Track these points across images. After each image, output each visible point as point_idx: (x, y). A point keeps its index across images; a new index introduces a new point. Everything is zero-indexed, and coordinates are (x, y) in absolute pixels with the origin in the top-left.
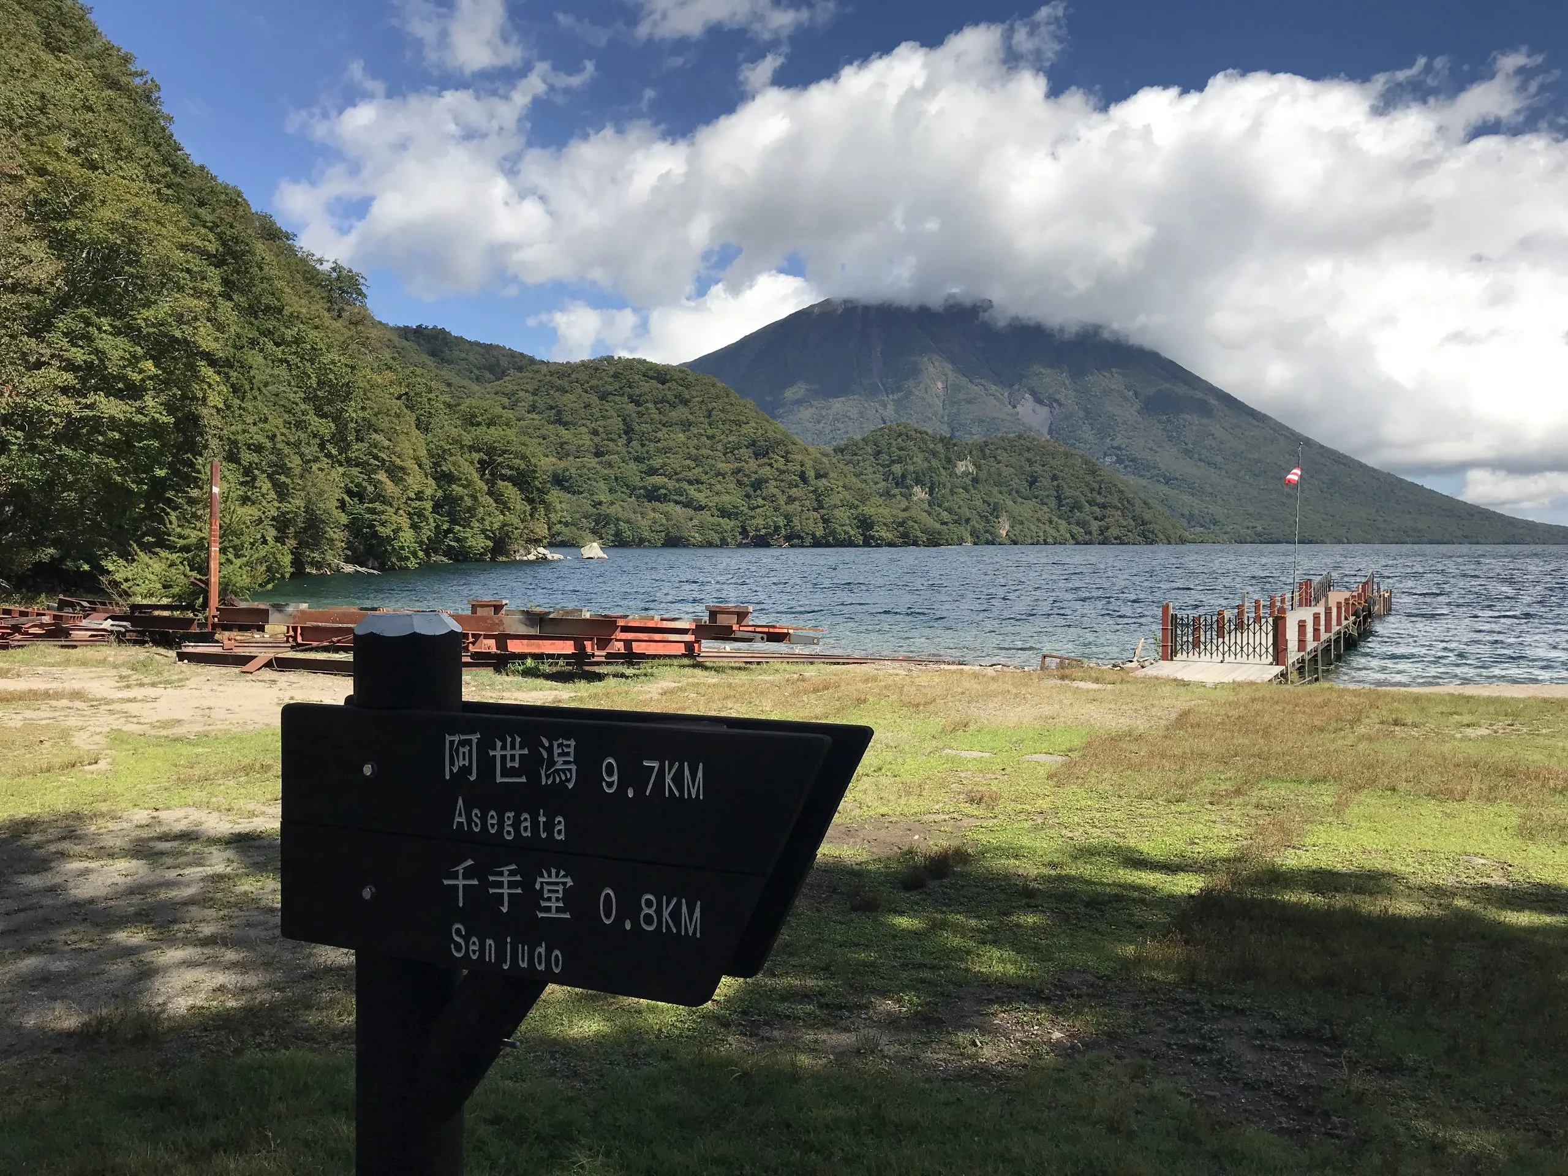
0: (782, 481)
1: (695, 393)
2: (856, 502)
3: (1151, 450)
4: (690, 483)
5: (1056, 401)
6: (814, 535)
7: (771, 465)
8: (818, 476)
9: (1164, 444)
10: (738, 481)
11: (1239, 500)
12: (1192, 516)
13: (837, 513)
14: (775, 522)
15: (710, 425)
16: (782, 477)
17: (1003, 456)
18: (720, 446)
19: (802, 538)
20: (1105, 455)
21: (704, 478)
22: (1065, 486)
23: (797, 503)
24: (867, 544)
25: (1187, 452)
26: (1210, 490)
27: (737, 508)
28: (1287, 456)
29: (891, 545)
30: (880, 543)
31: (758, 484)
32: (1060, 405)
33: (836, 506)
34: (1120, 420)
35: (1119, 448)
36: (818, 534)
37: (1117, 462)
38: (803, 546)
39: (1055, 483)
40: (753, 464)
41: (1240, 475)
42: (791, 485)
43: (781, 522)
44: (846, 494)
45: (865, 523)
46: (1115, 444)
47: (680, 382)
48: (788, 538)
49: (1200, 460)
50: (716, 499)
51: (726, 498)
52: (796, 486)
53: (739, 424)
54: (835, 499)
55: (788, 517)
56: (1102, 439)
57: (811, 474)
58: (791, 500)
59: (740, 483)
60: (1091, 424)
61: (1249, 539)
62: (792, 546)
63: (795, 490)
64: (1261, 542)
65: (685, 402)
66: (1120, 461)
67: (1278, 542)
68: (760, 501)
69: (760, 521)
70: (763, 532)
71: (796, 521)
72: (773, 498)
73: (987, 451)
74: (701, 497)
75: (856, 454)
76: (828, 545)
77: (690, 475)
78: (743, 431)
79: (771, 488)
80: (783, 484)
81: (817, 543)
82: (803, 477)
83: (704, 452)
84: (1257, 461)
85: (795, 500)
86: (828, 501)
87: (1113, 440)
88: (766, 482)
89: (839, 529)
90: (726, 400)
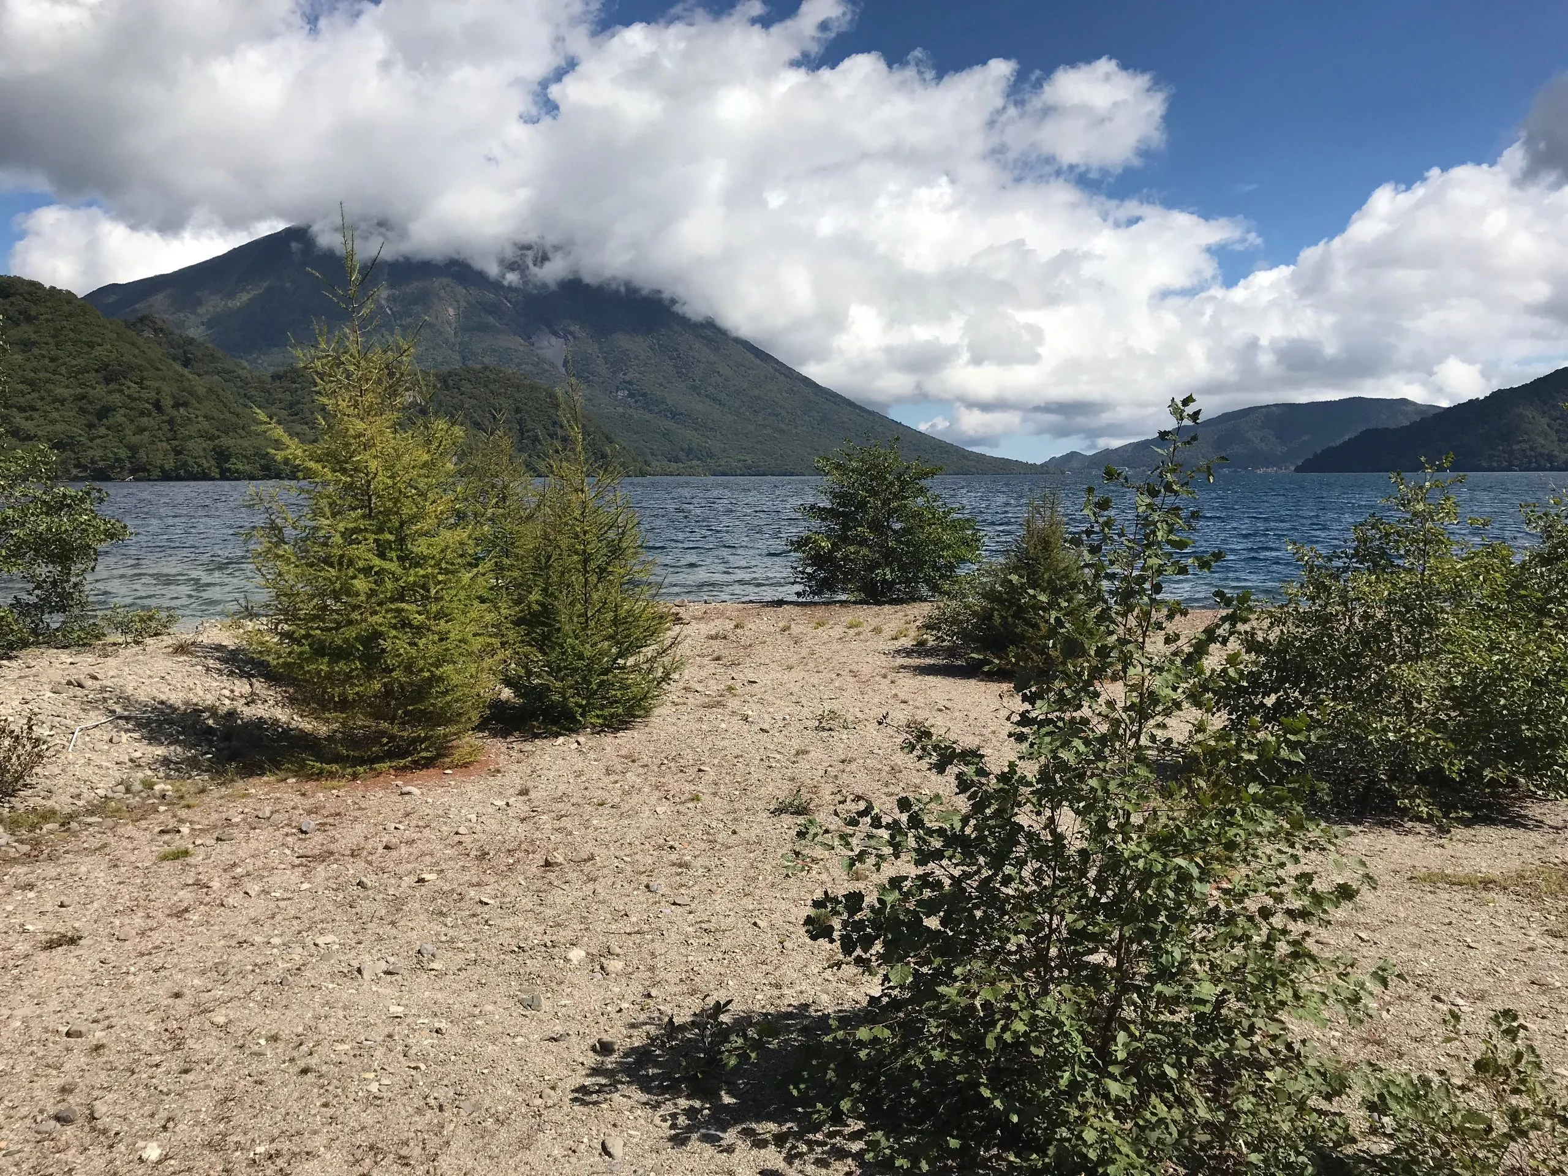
0: (132, 409)
1: (42, 310)
2: (217, 433)
3: (661, 385)
4: (21, 409)
5: (571, 333)
6: (162, 468)
7: (121, 391)
8: (176, 406)
9: (674, 380)
10: (80, 408)
11: (736, 435)
12: (690, 449)
13: (190, 444)
14: (115, 454)
15: (57, 344)
16: (133, 405)
17: (466, 387)
18: (63, 370)
19: (148, 471)
20: (618, 389)
21: (39, 404)
22: (528, 420)
23: (147, 433)
24: (223, 478)
25: (694, 388)
26: (711, 425)
27: (72, 438)
28: (784, 394)
29: (252, 478)
30: (237, 476)
31: (104, 413)
32: (575, 338)
33: (191, 437)
34: (632, 356)
35: (630, 383)
36: (167, 467)
37: (630, 396)
38: (150, 480)
39: (518, 416)
40: (100, 390)
41: (741, 411)
42: (142, 414)
43: (123, 453)
44: (206, 425)
45: (222, 456)
46: (627, 378)
47: (27, 296)
48: (133, 472)
49: (707, 396)
50: (50, 428)
51: (59, 427)
52: (149, 415)
53: (91, 345)
54: (192, 430)
55: (133, 449)
56: (614, 373)
57: (167, 402)
58: (141, 430)
59: (83, 411)
60: (605, 358)
61: (738, 471)
62: (136, 480)
63: (145, 419)
64: (750, 475)
65: (29, 319)
66: (631, 395)
67: (764, 475)
68: (103, 431)
69: (98, 453)
70: (101, 464)
71: (142, 454)
72: (118, 429)
73: (451, 383)
74: (29, 426)
75: (294, 382)
76: (179, 478)
77: (22, 401)
78: (95, 353)
79: (119, 417)
80: (132, 413)
81: (167, 476)
82: (158, 406)
83: (42, 375)
84: (758, 398)
85: (145, 430)
86: (183, 432)
87: (625, 374)
88: (114, 410)
89: (190, 461)
90: (81, 319)
